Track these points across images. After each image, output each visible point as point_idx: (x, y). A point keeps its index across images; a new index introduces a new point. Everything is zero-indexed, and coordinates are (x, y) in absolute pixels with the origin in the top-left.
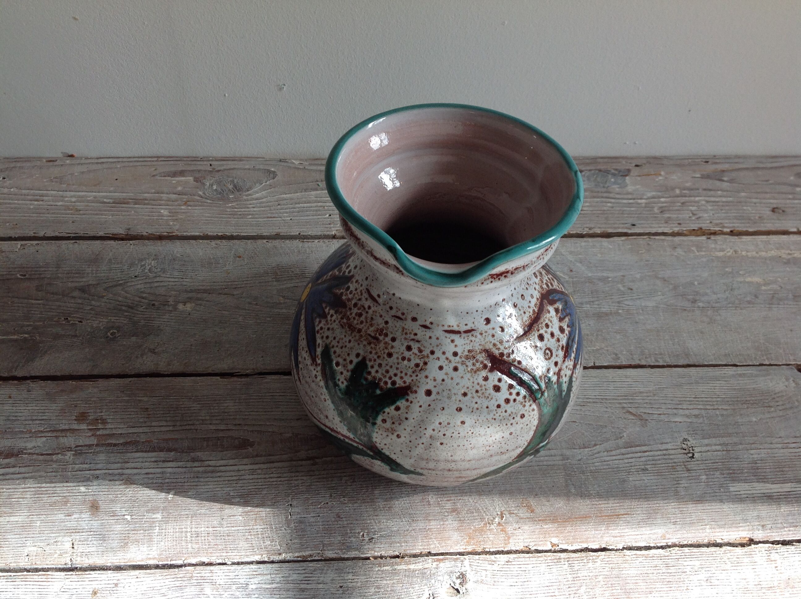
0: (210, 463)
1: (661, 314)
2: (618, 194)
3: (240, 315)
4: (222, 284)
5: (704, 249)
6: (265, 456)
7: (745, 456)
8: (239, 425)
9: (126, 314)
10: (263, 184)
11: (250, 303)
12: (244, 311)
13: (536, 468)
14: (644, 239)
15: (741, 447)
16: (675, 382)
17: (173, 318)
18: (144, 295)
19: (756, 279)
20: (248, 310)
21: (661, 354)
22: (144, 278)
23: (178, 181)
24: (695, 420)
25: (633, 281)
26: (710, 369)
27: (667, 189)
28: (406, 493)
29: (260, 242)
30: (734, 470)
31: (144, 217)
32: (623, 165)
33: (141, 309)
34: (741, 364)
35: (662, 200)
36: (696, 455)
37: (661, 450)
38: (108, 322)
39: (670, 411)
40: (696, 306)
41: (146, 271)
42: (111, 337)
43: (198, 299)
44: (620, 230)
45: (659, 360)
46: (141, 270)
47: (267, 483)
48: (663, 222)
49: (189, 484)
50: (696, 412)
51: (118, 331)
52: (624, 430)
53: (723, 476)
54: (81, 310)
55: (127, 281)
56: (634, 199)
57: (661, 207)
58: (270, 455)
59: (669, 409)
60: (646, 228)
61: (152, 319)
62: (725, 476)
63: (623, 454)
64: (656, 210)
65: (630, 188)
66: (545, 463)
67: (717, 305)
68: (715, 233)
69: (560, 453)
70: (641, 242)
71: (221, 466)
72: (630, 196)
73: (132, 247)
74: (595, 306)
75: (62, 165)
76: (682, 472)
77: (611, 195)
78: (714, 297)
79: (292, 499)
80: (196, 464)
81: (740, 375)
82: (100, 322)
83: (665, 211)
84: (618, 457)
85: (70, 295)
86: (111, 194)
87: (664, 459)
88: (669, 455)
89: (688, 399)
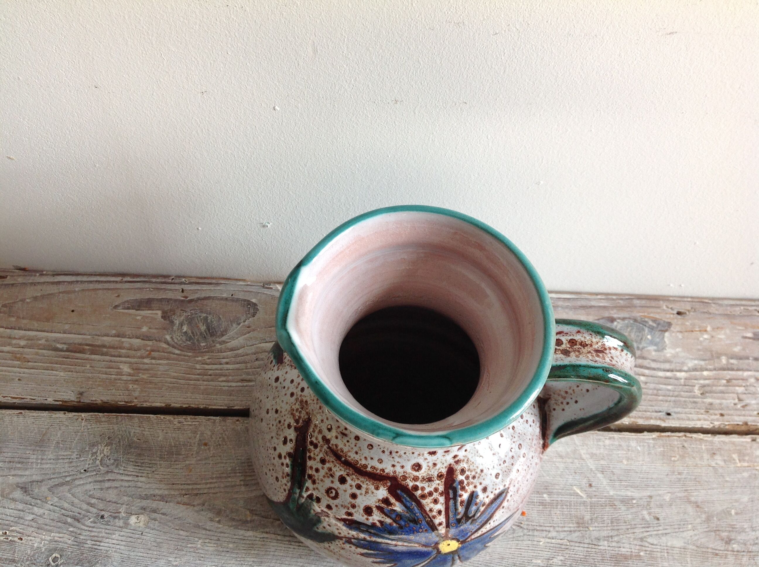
1: (689, 560)
2: (654, 361)
3: (200, 538)
4: (182, 487)
5: (747, 458)
9: (71, 529)
10: (242, 324)
12: (204, 532)
14: (679, 437)
17: (123, 538)
18: (93, 501)
20: (209, 531)
22: (95, 473)
23: (144, 317)
25: (661, 506)
27: (712, 357)
29: (230, 420)
31: (100, 375)
32: (663, 313)
33: (88, 523)
35: (705, 373)
38: (50, 541)
40: (730, 549)
41: (98, 462)
42: (53, 564)
44: (653, 422)
46: (91, 461)
48: (702, 411)
51: (61, 556)
54: (21, 521)
55: (75, 477)
56: (672, 371)
57: (704, 386)
60: (683, 419)
61: (100, 539)
64: (697, 391)
65: (669, 352)
67: (754, 548)
70: (676, 443)
72: (667, 366)
73: (83, 424)
74: (614, 544)
75: (13, 285)
78: (752, 535)
82: (42, 540)
83: (707, 392)
85: (11, 496)
86: (65, 335)
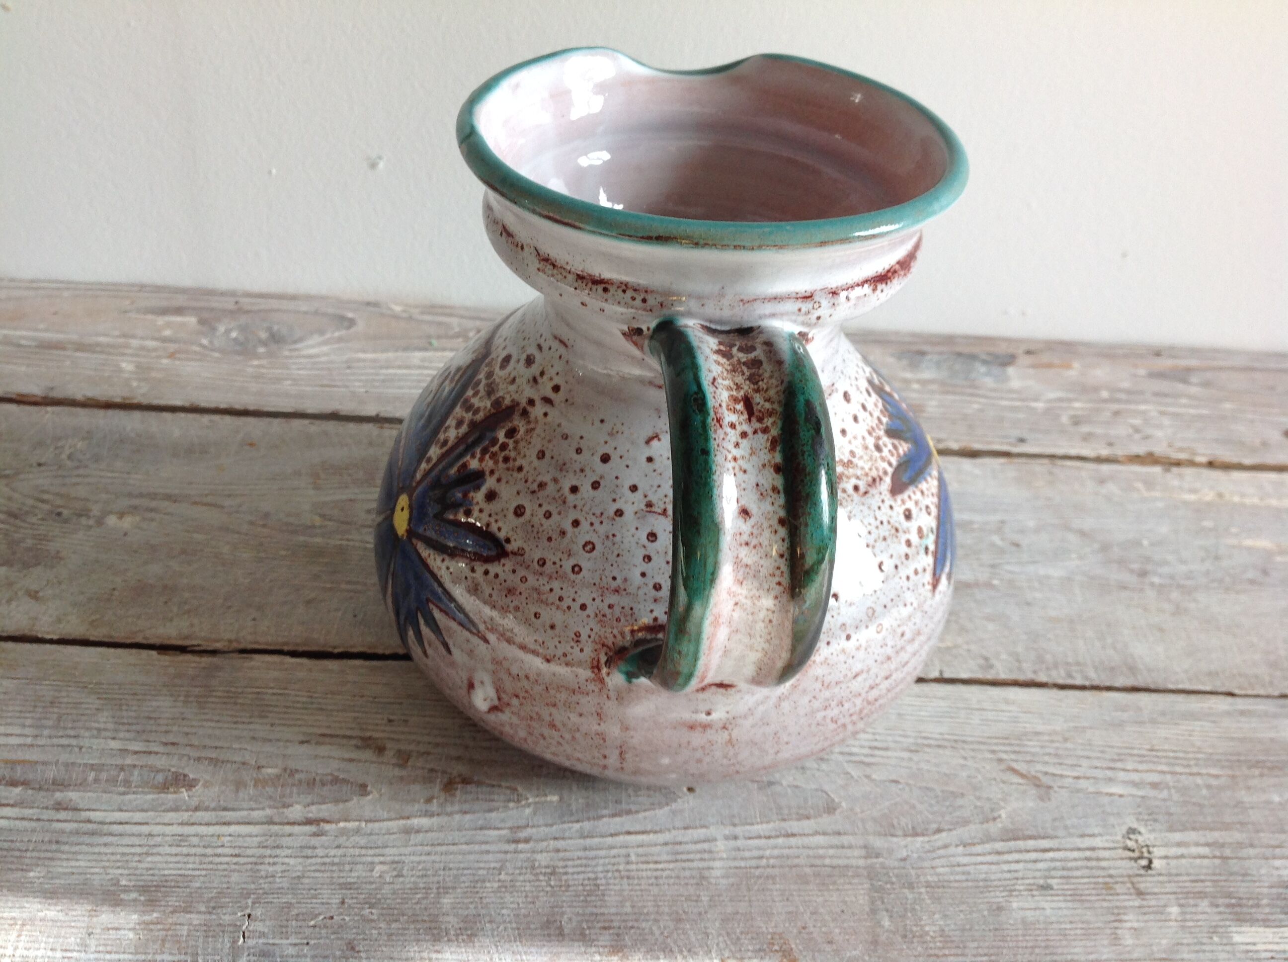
0: (93, 815)
1: (1077, 592)
2: (991, 390)
3: (227, 543)
4: (205, 487)
5: (1158, 488)
6: (214, 809)
7: (1263, 871)
8: (173, 744)
10: (328, 336)
11: (251, 523)
13: (808, 870)
14: (1042, 463)
15: (1251, 852)
16: (1107, 718)
17: (91, 539)
18: (46, 497)
19: (1264, 543)
20: (246, 535)
21: (1078, 664)
22: (56, 467)
23: (168, 322)
24: (1152, 793)
25: (1021, 532)
26: (1180, 698)
27: (1086, 389)
28: (512, 906)
30: (1240, 899)
32: (1002, 349)
34: (1243, 692)
35: (1077, 405)
36: (1156, 864)
37: (1079, 849)
39: (1099, 773)
40: (1148, 582)
41: (64, 456)
43: (152, 510)
44: (996, 447)
45: (1075, 674)
46: (53, 455)
47: (204, 866)
48: (1078, 439)
49: (35, 854)
50: (1155, 778)
52: (1002, 804)
53: (1215, 910)
55: (20, 470)
56: (1023, 400)
57: (1075, 416)
58: (225, 809)
59: (1096, 768)
60: (1047, 446)
61: (49, 538)
62: (1222, 909)
63: (999, 853)
64: (1065, 419)
65: (1015, 384)
66: (827, 861)
67: (1188, 583)
68: (1178, 464)
69: (861, 842)
70: (1037, 469)
71: (114, 823)
72: (1015, 396)
73: (47, 416)
76: (1127, 897)
77: (980, 392)
78: (1183, 568)
79: (253, 903)
80: (62, 815)
81: (1242, 713)
83: (1081, 422)
84: (988, 858)
86: (37, 333)
87: (1087, 868)
88: (1098, 859)
89: (1135, 752)
